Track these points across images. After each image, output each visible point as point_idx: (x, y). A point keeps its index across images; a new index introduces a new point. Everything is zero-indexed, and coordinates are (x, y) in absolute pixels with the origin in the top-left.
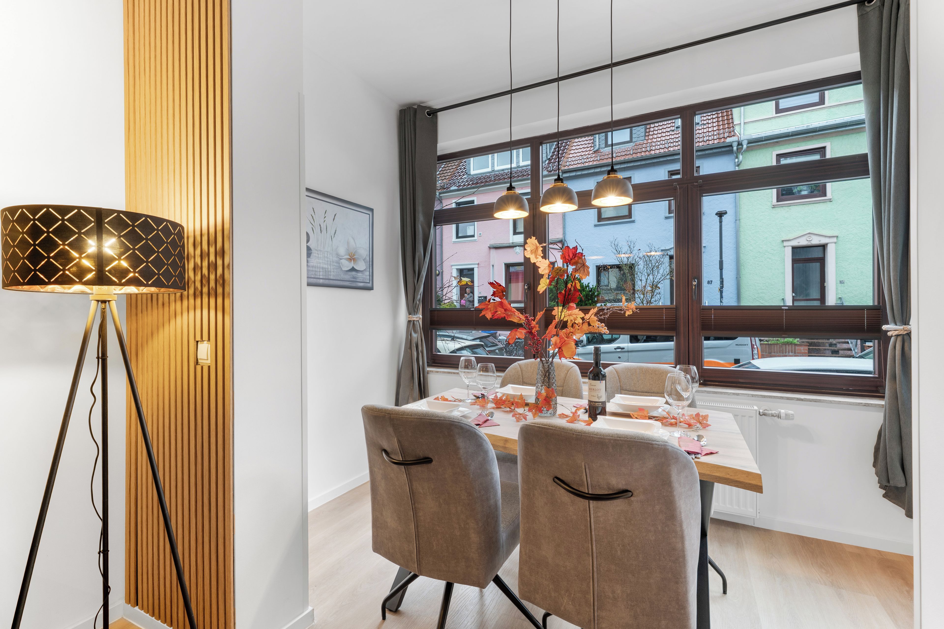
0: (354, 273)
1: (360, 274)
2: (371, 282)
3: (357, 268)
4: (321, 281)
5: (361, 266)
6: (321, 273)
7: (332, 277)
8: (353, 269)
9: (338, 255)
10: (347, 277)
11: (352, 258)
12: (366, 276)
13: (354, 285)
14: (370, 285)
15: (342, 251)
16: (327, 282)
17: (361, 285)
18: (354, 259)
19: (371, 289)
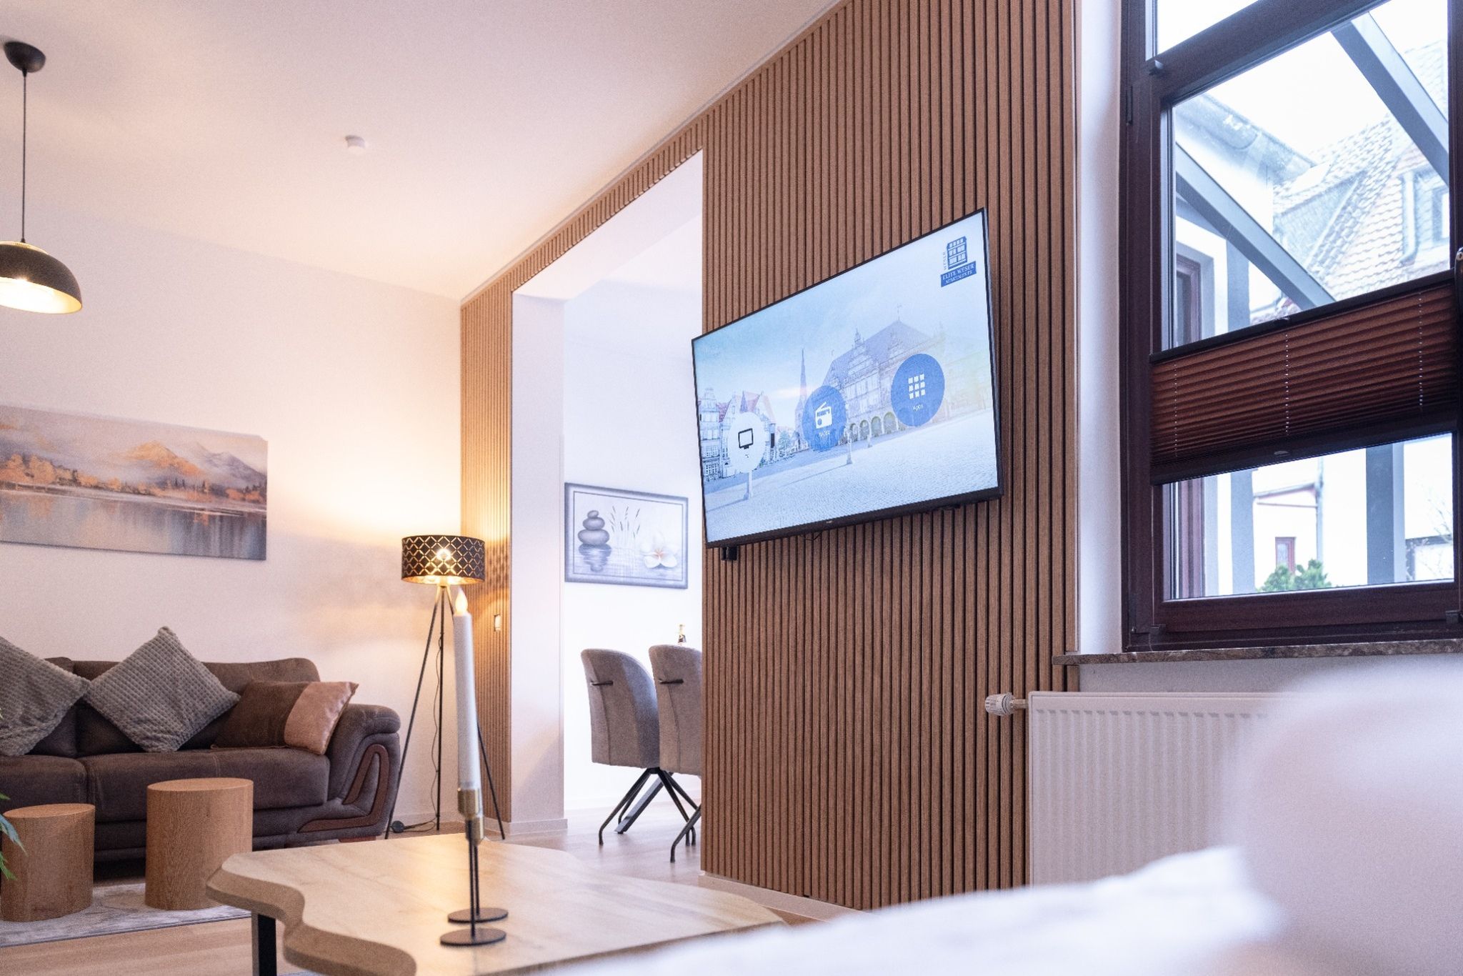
0: (661, 571)
1: (669, 572)
2: (684, 580)
3: (664, 564)
4: (622, 580)
5: (670, 562)
6: (622, 571)
7: (633, 575)
8: (660, 566)
9: (641, 552)
10: (654, 574)
11: (659, 554)
12: (678, 573)
13: (661, 583)
14: (683, 583)
15: (647, 548)
16: (628, 580)
17: (671, 583)
18: (661, 556)
19: (685, 587)
